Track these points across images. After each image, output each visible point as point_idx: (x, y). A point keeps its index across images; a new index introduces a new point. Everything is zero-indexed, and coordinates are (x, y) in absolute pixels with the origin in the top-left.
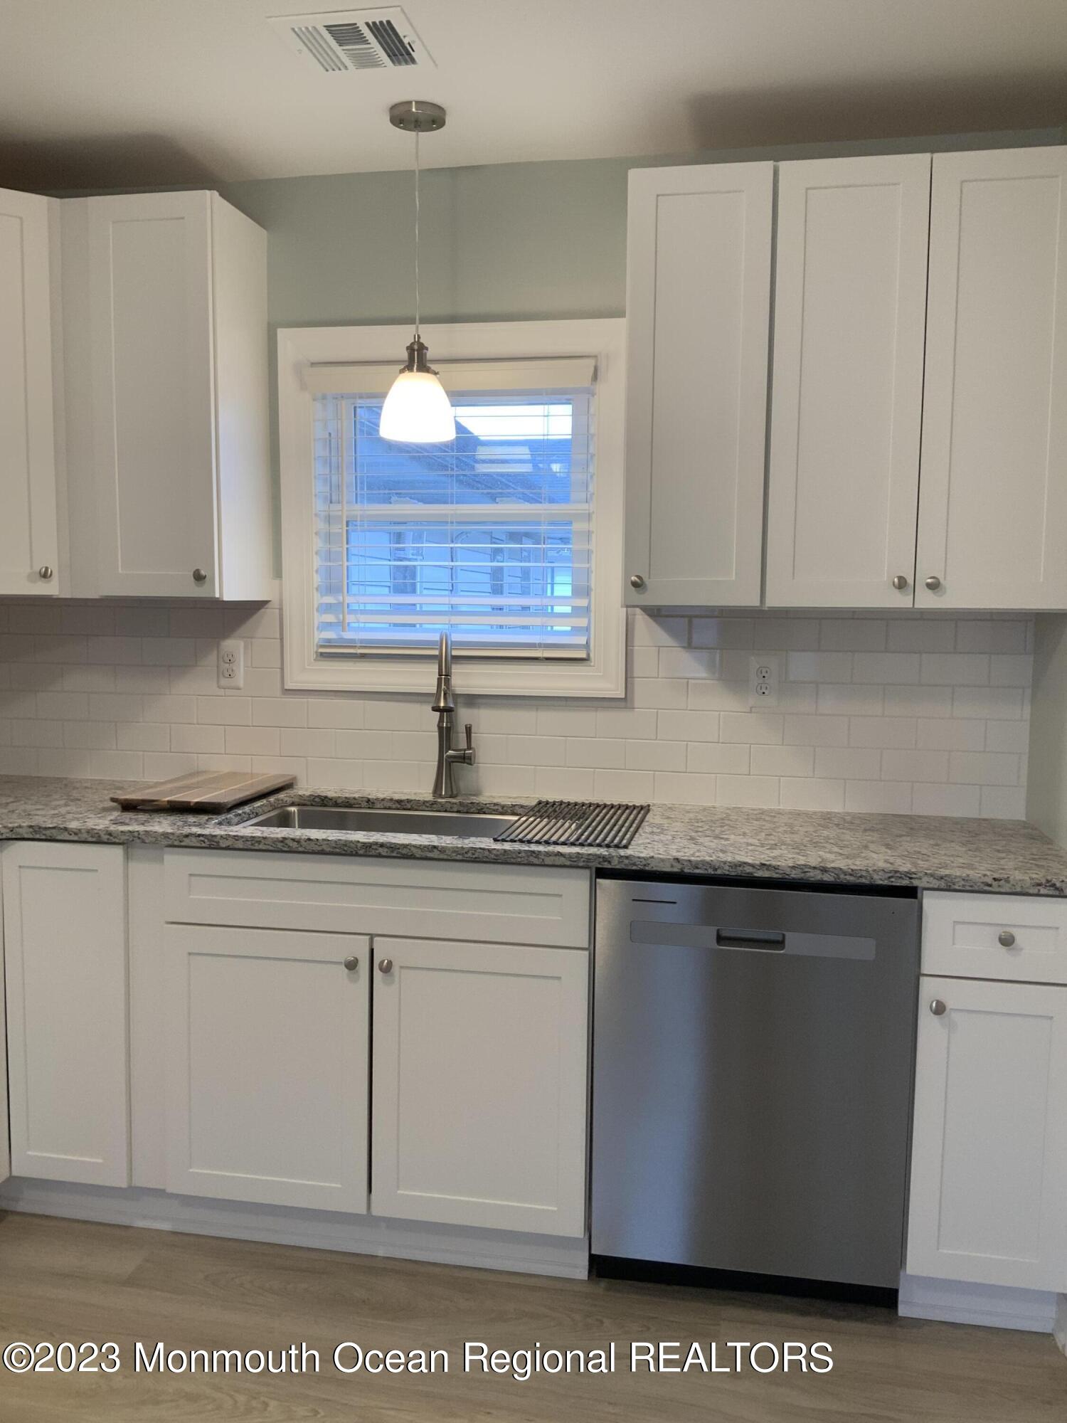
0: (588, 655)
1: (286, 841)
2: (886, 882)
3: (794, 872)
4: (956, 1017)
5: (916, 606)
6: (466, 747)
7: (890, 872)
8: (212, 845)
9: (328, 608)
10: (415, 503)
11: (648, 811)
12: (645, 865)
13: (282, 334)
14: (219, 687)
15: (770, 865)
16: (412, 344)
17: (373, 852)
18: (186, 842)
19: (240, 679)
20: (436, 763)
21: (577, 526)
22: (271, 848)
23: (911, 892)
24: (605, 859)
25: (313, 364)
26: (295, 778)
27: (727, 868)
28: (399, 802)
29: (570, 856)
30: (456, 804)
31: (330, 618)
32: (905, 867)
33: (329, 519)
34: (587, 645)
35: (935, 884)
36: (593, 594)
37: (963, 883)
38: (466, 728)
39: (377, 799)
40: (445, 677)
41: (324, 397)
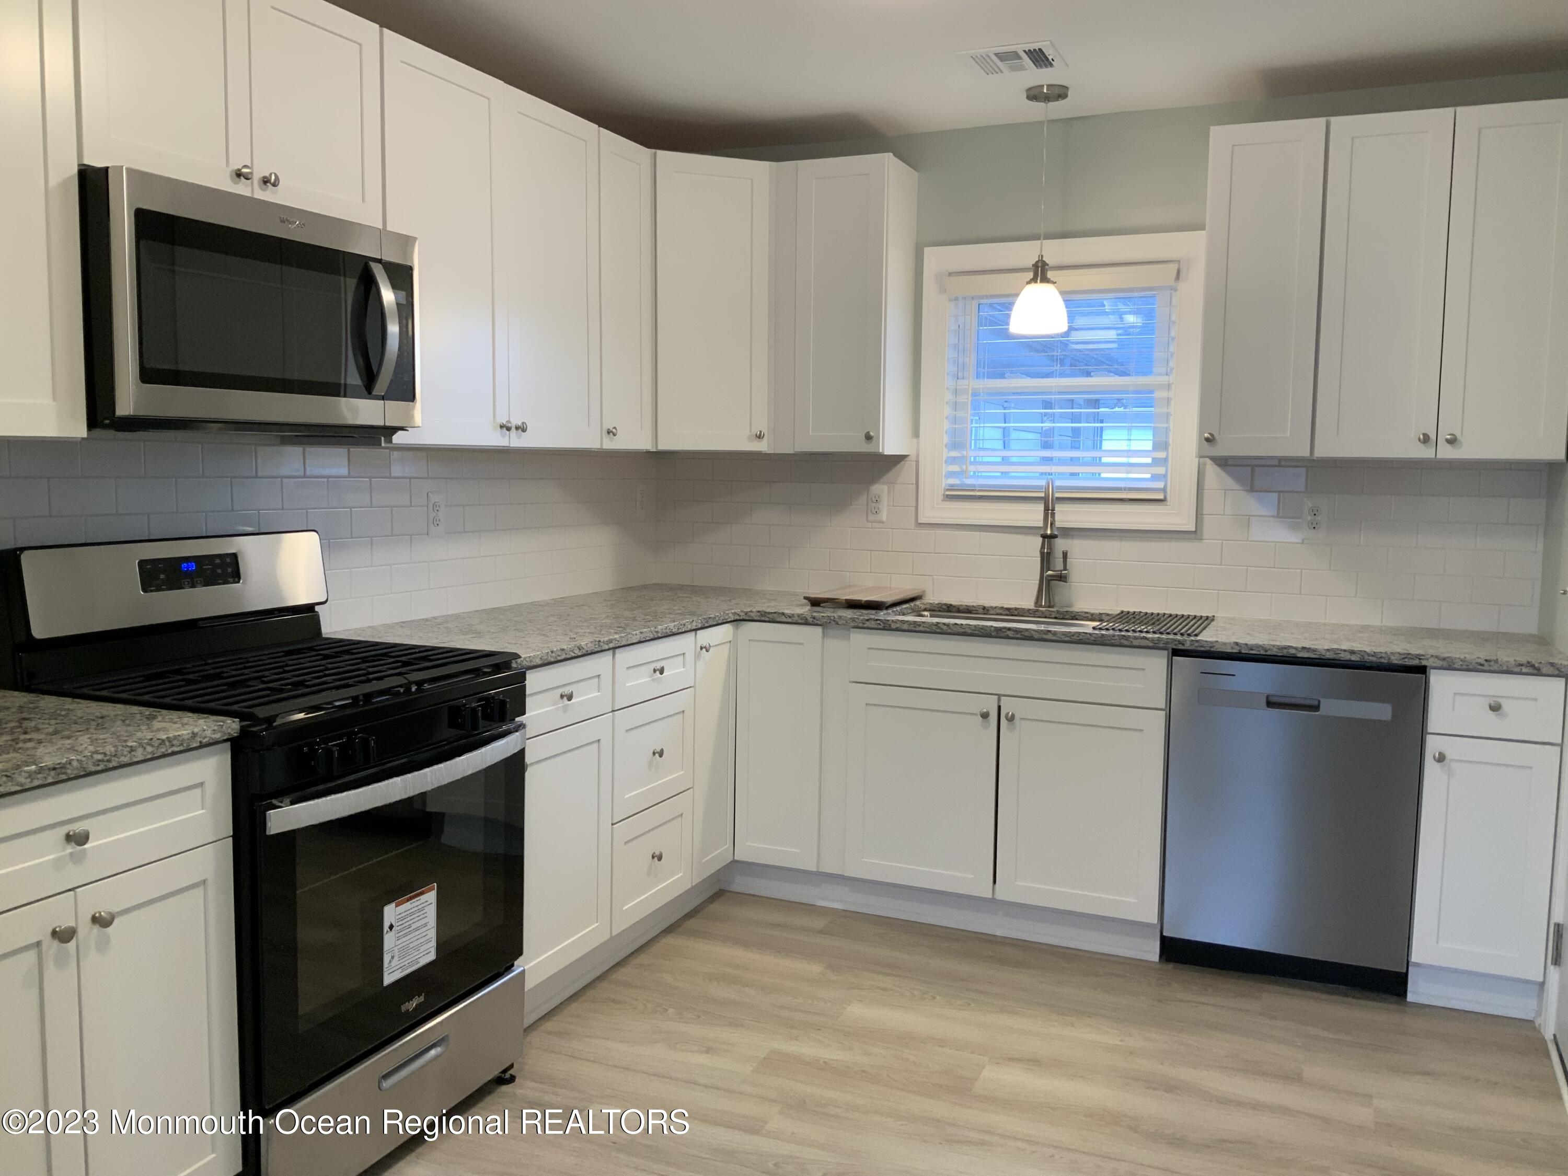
0: (1165, 497)
1: (939, 625)
2: (1400, 662)
3: (1328, 653)
4: (1453, 765)
5: (1438, 456)
6: (1062, 569)
7: (1404, 654)
8: (886, 627)
9: (952, 461)
10: (1024, 378)
11: (1213, 620)
12: (1211, 647)
13: (928, 251)
14: (867, 521)
15: (1309, 648)
16: (1037, 262)
17: (1002, 635)
18: (867, 624)
19: (884, 516)
20: (1038, 582)
21: (1158, 394)
22: (928, 630)
23: (1422, 670)
24: (1180, 642)
25: (950, 274)
26: (924, 591)
27: (1275, 650)
28: (1008, 609)
29: (1152, 640)
30: (1053, 612)
31: (955, 468)
32: (1415, 651)
33: (956, 392)
34: (1164, 490)
35: (1439, 663)
36: (1170, 448)
37: (1461, 663)
38: (1063, 553)
39: (991, 607)
40: (1049, 512)
41: (957, 299)
